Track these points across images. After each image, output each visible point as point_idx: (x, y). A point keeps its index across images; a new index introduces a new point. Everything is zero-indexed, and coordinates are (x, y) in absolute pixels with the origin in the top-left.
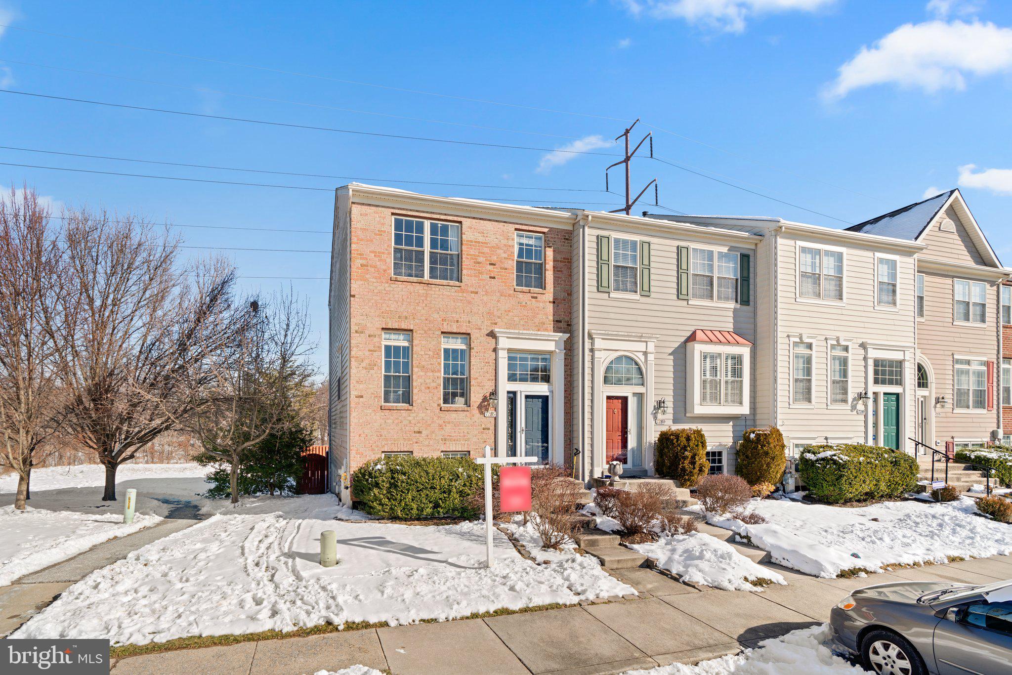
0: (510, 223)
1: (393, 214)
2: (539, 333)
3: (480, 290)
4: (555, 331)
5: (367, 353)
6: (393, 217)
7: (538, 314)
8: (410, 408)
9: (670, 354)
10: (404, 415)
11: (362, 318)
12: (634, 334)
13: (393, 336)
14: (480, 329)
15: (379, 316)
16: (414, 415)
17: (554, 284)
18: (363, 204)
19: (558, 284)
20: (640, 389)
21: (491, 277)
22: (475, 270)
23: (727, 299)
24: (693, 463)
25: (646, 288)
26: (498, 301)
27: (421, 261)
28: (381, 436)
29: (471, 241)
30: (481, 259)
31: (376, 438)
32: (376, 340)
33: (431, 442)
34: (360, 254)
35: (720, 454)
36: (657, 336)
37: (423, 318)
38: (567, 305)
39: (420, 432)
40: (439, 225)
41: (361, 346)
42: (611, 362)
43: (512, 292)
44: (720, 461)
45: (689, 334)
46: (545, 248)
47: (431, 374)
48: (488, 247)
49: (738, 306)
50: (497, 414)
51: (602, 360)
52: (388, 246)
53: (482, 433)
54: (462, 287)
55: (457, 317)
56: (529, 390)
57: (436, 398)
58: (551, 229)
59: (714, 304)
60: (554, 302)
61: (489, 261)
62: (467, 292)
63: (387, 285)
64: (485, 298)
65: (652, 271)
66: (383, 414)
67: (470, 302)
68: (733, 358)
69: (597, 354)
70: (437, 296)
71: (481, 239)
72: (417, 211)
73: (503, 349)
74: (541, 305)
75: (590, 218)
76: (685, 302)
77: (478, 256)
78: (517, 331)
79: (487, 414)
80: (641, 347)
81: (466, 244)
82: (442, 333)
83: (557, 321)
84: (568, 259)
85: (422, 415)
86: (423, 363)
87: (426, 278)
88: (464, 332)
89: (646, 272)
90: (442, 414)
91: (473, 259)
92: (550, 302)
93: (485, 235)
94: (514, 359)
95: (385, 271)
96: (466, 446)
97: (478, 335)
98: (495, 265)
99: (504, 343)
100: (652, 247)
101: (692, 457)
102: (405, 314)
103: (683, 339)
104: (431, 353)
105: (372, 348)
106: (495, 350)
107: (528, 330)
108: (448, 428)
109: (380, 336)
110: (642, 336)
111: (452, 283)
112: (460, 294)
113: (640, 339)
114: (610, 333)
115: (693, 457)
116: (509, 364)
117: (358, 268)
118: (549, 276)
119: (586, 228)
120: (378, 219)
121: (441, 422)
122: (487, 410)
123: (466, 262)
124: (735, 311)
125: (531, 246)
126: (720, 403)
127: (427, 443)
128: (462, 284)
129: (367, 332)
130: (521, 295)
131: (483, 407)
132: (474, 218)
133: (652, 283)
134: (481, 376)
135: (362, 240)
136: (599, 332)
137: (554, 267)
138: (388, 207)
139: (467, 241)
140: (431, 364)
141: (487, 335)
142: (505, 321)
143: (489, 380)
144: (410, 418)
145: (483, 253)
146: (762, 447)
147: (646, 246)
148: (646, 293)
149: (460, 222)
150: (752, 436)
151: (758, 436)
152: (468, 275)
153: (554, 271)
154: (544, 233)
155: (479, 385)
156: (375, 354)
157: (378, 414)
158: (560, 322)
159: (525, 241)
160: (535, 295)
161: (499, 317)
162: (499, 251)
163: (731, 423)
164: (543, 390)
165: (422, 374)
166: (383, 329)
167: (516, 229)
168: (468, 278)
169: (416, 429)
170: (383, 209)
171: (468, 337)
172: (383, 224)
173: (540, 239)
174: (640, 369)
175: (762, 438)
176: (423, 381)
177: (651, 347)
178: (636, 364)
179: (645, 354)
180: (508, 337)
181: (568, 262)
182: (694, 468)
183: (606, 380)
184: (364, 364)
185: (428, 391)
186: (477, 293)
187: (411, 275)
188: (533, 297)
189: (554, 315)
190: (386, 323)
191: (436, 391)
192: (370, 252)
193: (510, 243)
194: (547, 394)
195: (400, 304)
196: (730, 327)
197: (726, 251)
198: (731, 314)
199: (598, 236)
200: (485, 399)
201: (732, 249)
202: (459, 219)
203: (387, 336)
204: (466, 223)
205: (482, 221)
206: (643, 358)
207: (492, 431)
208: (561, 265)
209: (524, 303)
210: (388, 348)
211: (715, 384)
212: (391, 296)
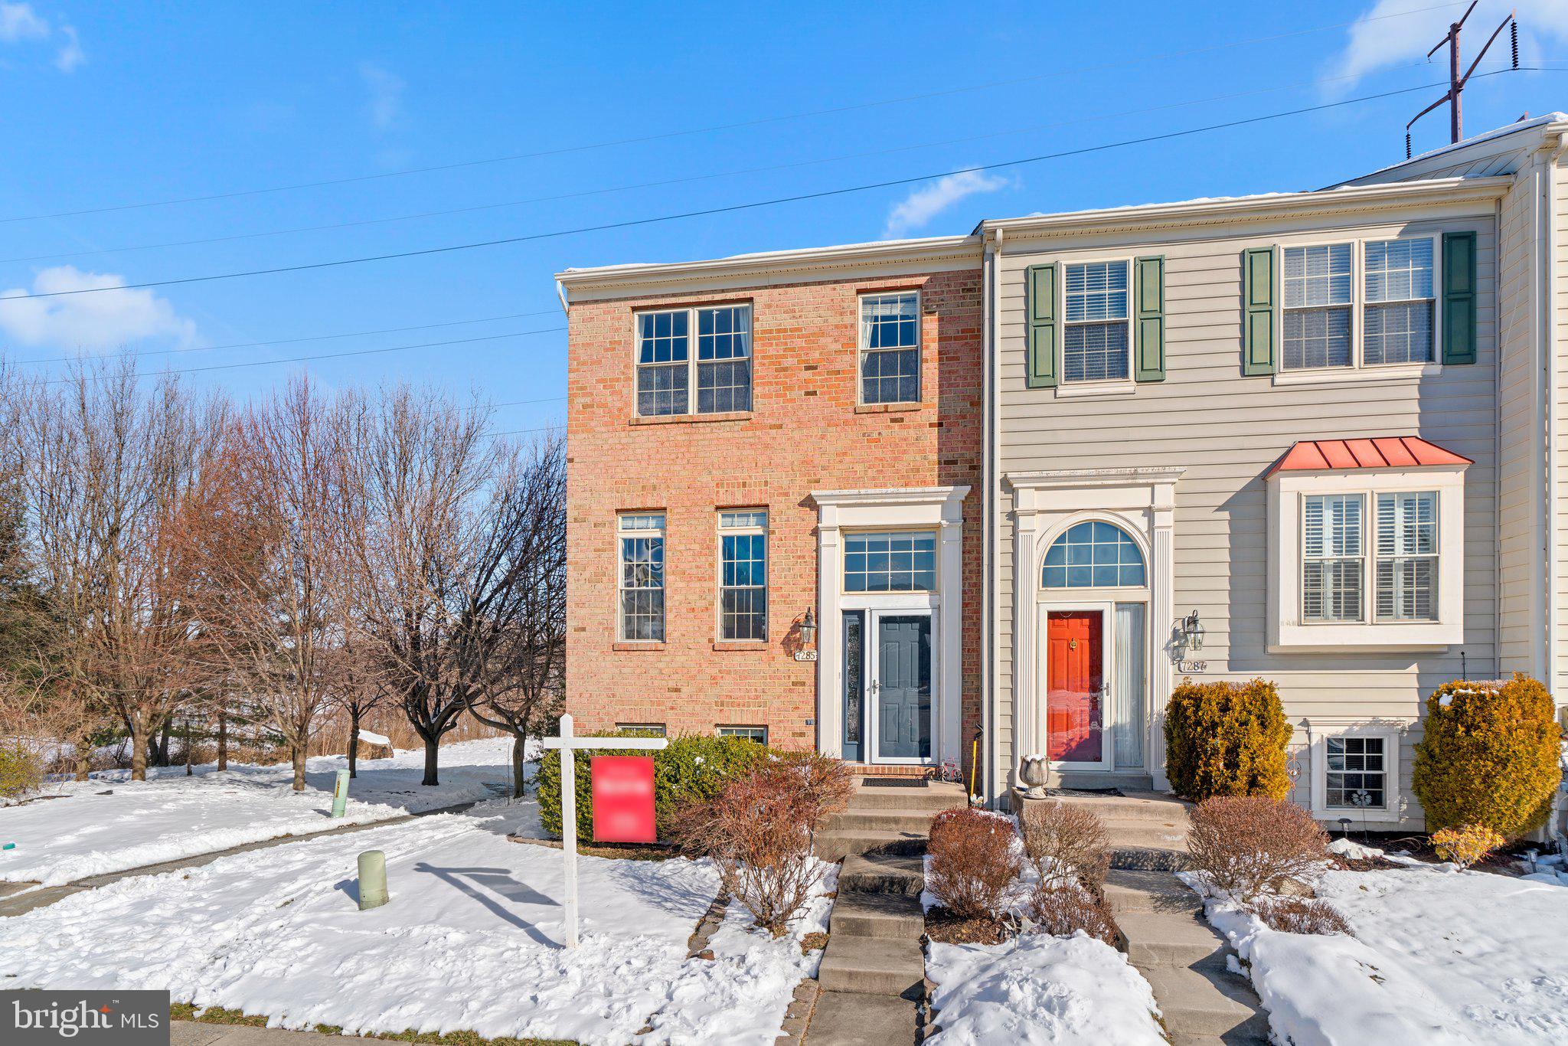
0: (847, 281)
1: (634, 309)
2: (909, 490)
3: (787, 421)
4: (941, 483)
5: (592, 555)
6: (636, 315)
7: (905, 452)
8: (661, 646)
9: (1220, 509)
10: (651, 659)
11: (585, 495)
12: (1113, 472)
13: (637, 523)
14: (787, 494)
15: (611, 490)
16: (668, 659)
17: (940, 386)
18: (586, 302)
19: (950, 385)
20: (1134, 594)
21: (807, 394)
22: (777, 383)
23: (1398, 357)
24: (1232, 765)
25: (1151, 362)
26: (823, 437)
27: (682, 382)
28: (614, 695)
29: (771, 331)
30: (789, 362)
31: (606, 699)
32: (604, 531)
33: (698, 708)
34: (582, 388)
35: (1376, 745)
36: (1178, 469)
37: (684, 484)
38: (970, 426)
39: (677, 690)
40: (715, 313)
41: (582, 543)
42: (1061, 539)
43: (851, 415)
44: (1377, 763)
45: (1275, 456)
46: (922, 315)
47: (698, 585)
48: (803, 336)
49: (1436, 369)
50: (818, 656)
51: (1036, 536)
52: (625, 366)
53: (791, 691)
54: (754, 420)
55: (742, 476)
56: (889, 606)
57: (705, 628)
58: (934, 277)
59: (1359, 371)
60: (940, 425)
61: (804, 361)
62: (763, 427)
63: (623, 434)
64: (797, 435)
65: (1169, 321)
66: (616, 659)
67: (767, 446)
68: (1408, 503)
69: (1023, 523)
70: (707, 443)
71: (788, 323)
72: (674, 295)
73: (833, 529)
74: (912, 433)
75: (1000, 234)
76: (1267, 381)
77: (785, 357)
78: (856, 491)
79: (801, 656)
80: (1140, 497)
81: (761, 339)
82: (718, 508)
83: (946, 463)
84: (972, 331)
85: (681, 659)
86: (682, 566)
87: (690, 413)
88: (757, 502)
89: (1152, 327)
90: (717, 658)
91: (773, 363)
92: (931, 425)
93: (797, 314)
94: (860, 546)
95: (620, 410)
96: (760, 715)
97: (782, 506)
98: (815, 368)
99: (833, 516)
100: (1168, 266)
101: (1228, 751)
102: (653, 481)
103: (1258, 470)
104: (696, 547)
105: (600, 546)
106: (816, 532)
107: (885, 486)
108: (727, 684)
109: (611, 523)
110: (1136, 473)
111: (733, 414)
112: (750, 433)
113: (1132, 480)
114: (1052, 473)
115: (1233, 751)
116: (847, 557)
117: (578, 412)
118: (930, 373)
119: (998, 259)
120: (609, 323)
121: (715, 671)
122: (800, 648)
123: (760, 371)
124: (1425, 382)
125: (895, 318)
126: (1363, 620)
127: (689, 709)
128: (752, 415)
129: (592, 519)
130: (868, 420)
131: (792, 644)
132: (775, 287)
133: (1169, 349)
134: (786, 583)
135: (584, 363)
136: (1024, 475)
137: (940, 353)
138: (626, 299)
139: (763, 332)
140: (697, 567)
141: (801, 505)
142: (837, 473)
143: (804, 590)
144: (661, 665)
145: (793, 349)
146: (1468, 732)
147: (1151, 270)
148: (1154, 375)
149: (750, 300)
150: (1445, 701)
151: (1461, 700)
152: (764, 396)
153: (940, 359)
154: (919, 287)
155: (786, 601)
156: (605, 555)
157: (608, 658)
158: (955, 462)
159: (881, 311)
160: (899, 415)
161: (824, 468)
162: (823, 341)
163: (1414, 668)
164: (919, 605)
165: (682, 585)
166: (618, 511)
167: (859, 292)
168: (766, 401)
169: (672, 684)
170: (618, 304)
171: (766, 511)
172: (617, 330)
173: (914, 300)
174: (1135, 549)
175: (1469, 708)
176: (683, 597)
177: (1166, 495)
178: (1126, 536)
179: (1149, 512)
180: (839, 506)
181: (972, 337)
182: (1234, 778)
183: (1050, 579)
184: (587, 575)
185: (692, 615)
186: (780, 426)
187: (664, 412)
188: (893, 420)
189: (940, 450)
190: (623, 502)
191: (705, 615)
192: (598, 381)
193: (848, 319)
194: (928, 612)
195: (644, 464)
196: (1411, 425)
197: (1395, 238)
198: (1415, 393)
199: (1027, 270)
200: (796, 626)
201: (1412, 227)
202: (748, 294)
203: (629, 523)
204: (761, 298)
205: (790, 290)
206: (1142, 523)
207: (809, 689)
208: (954, 345)
209: (875, 435)
210: (629, 543)
211: (1351, 573)
212: (630, 452)
